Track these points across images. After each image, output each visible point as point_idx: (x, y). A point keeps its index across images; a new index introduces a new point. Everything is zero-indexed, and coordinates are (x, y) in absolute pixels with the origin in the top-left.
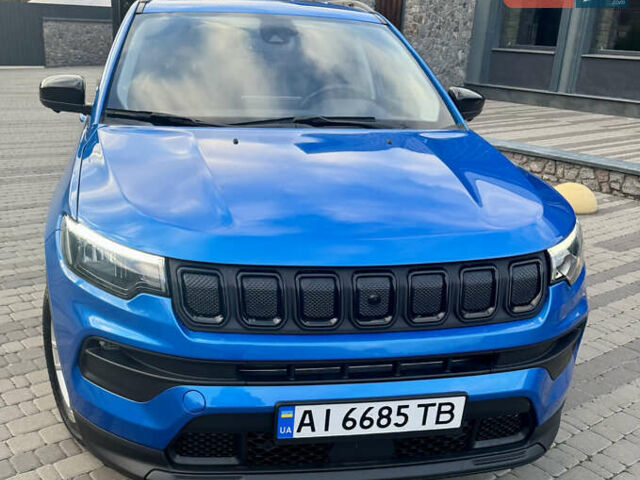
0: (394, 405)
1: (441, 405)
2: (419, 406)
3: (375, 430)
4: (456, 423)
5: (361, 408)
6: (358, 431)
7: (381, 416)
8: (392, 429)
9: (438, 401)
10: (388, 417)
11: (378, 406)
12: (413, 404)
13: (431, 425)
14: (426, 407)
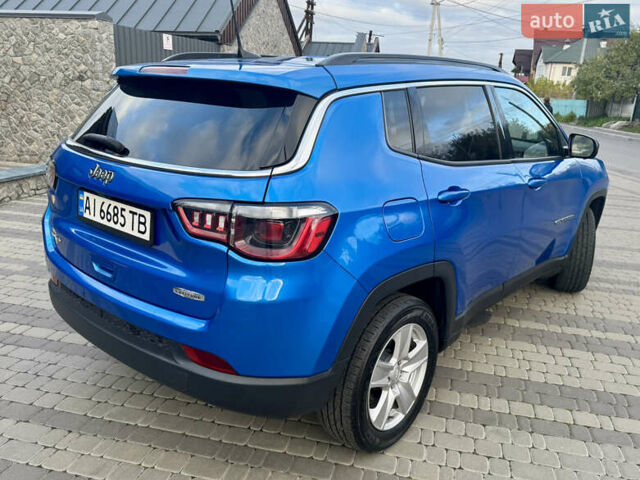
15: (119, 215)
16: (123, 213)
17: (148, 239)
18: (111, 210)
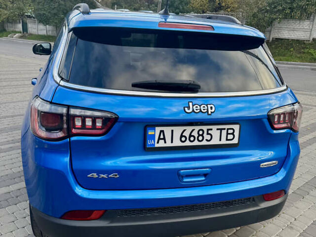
15: (205, 134)
16: (210, 132)
17: (237, 142)
18: (195, 134)
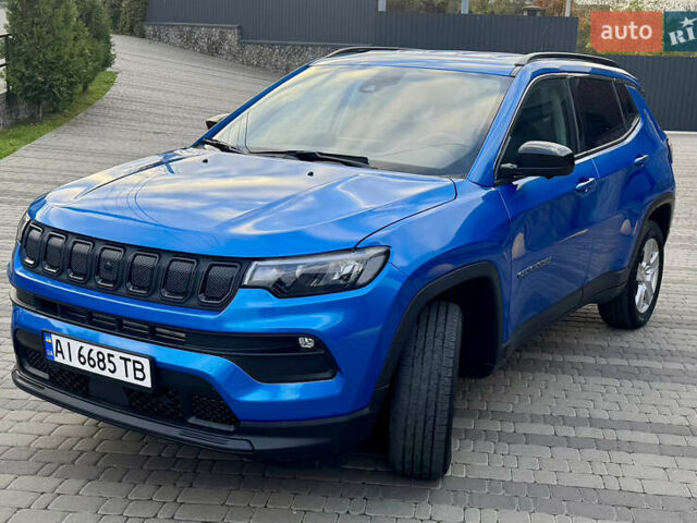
0: (106, 352)
1: (135, 362)
2: (121, 358)
3: (96, 370)
4: (147, 383)
5: (87, 347)
6: (86, 367)
7: (100, 360)
8: (106, 373)
9: (133, 358)
10: (103, 360)
11: (96, 349)
12: (117, 355)
13: (131, 379)
14: (126, 360)
